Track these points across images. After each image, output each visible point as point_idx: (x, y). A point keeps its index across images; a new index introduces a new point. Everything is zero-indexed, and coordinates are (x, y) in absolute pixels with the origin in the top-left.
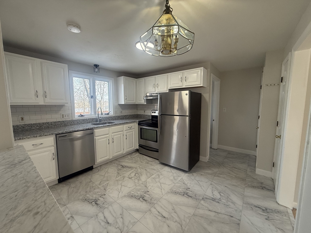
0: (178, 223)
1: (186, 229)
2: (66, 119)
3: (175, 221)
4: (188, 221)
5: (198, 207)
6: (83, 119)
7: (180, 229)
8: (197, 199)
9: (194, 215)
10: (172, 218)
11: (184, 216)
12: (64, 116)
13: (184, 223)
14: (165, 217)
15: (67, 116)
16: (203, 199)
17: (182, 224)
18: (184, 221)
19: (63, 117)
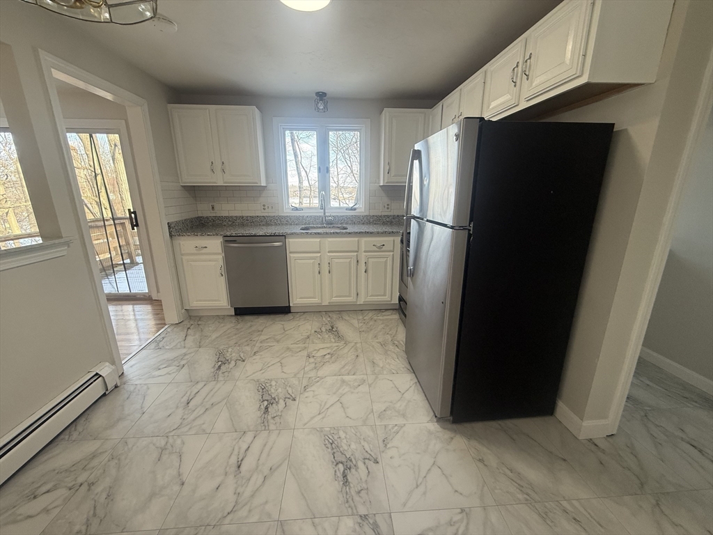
0: (236, 502)
1: (224, 528)
2: (269, 213)
3: (238, 491)
4: (254, 519)
5: (316, 521)
6: (298, 215)
7: (220, 516)
8: (347, 502)
9: (282, 523)
10: (244, 481)
11: (266, 502)
12: (266, 207)
13: (243, 513)
14: (239, 467)
15: (270, 208)
16: (364, 517)
17: (235, 511)
18: (250, 511)
19: (264, 209)
